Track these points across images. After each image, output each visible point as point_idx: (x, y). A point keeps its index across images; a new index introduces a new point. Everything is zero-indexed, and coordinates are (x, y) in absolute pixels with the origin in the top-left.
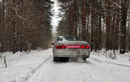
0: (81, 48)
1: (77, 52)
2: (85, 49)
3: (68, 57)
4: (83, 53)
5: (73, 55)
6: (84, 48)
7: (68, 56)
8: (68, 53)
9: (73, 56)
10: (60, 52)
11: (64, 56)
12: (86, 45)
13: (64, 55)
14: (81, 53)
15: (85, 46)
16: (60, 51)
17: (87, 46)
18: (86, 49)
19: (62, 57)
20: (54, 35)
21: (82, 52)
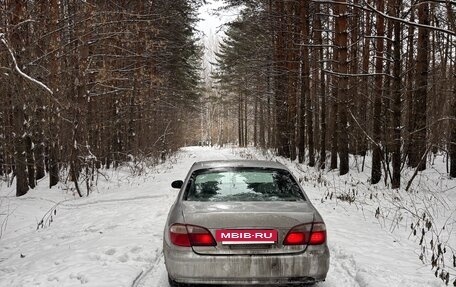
0: (286, 243)
1: (268, 261)
2: (303, 247)
3: (225, 282)
4: (293, 266)
5: (247, 276)
6: (300, 244)
7: (227, 279)
8: (226, 267)
9: (250, 279)
10: (191, 260)
11: (210, 278)
12: (309, 228)
13: (209, 274)
14: (287, 266)
15: (303, 234)
16: (191, 255)
17: (311, 233)
18: (310, 248)
19: (197, 282)
20: (207, 86)
21: (290, 263)
